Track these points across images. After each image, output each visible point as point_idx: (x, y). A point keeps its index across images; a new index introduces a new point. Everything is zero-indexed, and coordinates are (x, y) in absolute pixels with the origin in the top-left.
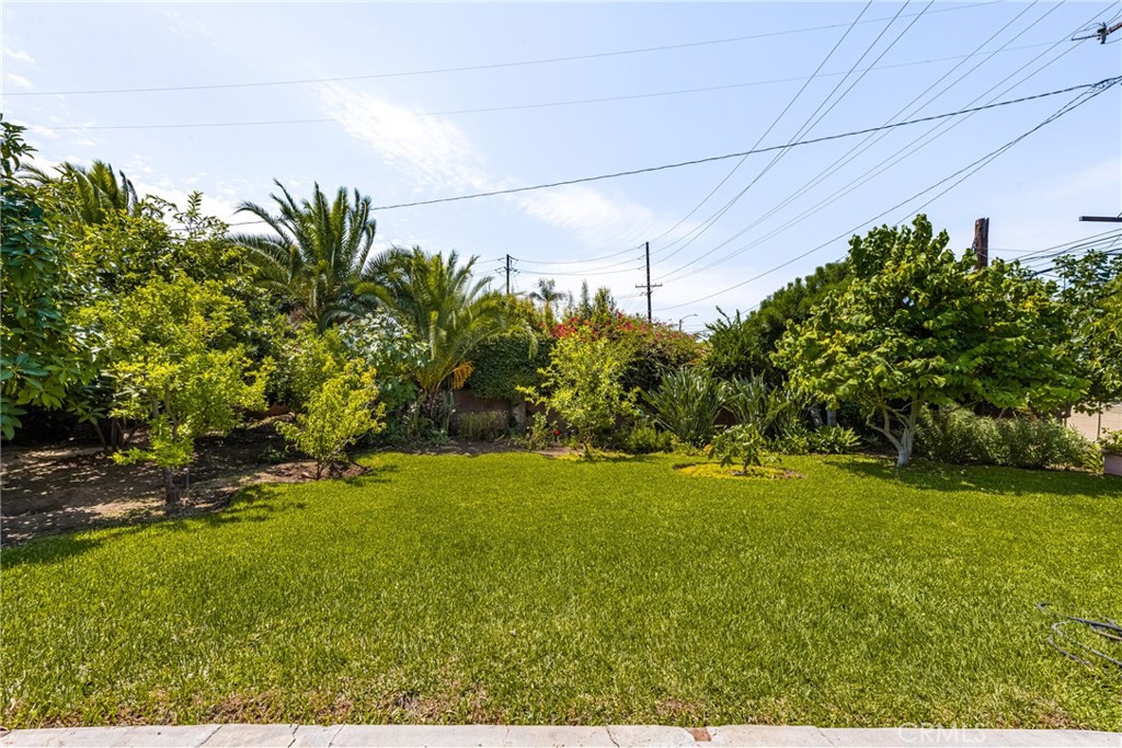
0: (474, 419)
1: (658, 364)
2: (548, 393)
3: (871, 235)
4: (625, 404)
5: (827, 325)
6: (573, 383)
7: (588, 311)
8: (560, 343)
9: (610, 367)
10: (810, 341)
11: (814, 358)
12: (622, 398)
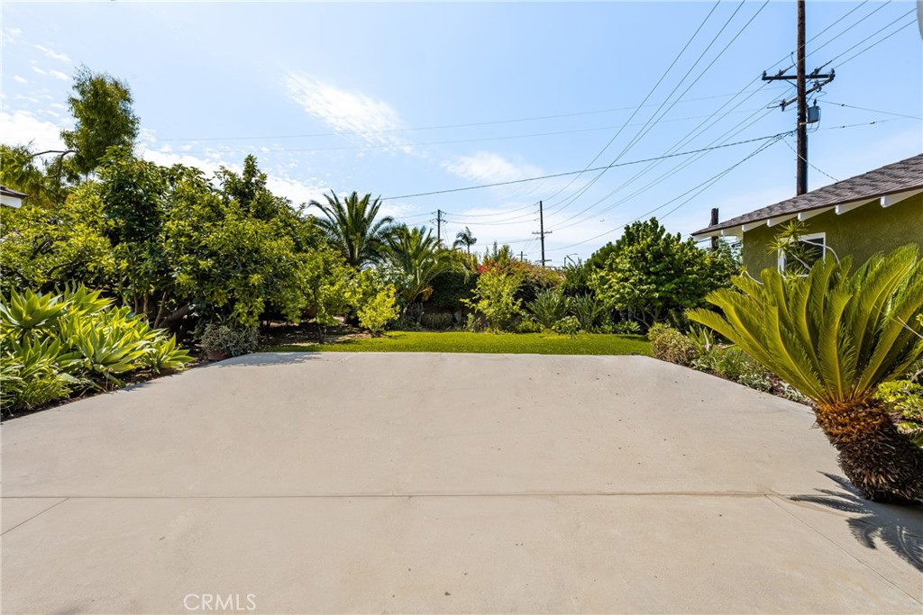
0: (434, 317)
1: (536, 288)
2: (476, 301)
3: (634, 225)
4: (515, 307)
5: (611, 269)
6: (488, 298)
7: (497, 259)
8: (481, 277)
9: (507, 290)
10: (602, 277)
11: (604, 285)
12: (514, 304)
